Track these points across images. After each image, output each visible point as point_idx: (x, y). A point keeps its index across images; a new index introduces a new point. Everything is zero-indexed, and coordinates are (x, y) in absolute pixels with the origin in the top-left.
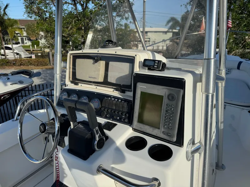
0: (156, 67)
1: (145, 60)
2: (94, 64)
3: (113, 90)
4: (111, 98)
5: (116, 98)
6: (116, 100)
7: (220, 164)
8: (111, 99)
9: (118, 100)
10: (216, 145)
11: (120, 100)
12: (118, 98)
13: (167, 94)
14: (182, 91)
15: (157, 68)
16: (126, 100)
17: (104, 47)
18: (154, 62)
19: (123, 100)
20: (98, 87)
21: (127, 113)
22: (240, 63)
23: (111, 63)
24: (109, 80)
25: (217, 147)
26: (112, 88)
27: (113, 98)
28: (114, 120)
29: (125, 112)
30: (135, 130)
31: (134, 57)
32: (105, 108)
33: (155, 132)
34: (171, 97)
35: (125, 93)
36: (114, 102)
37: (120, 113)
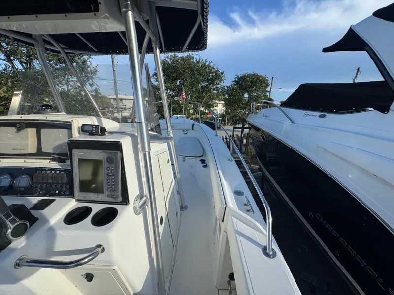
0: (94, 131)
1: (83, 125)
2: (16, 132)
3: (49, 160)
4: (46, 170)
5: (53, 170)
6: (53, 172)
7: (184, 206)
8: (46, 172)
9: (55, 172)
10: (177, 191)
11: (58, 172)
12: (55, 170)
13: (106, 157)
14: (119, 153)
15: (96, 132)
16: (65, 171)
17: (38, 112)
18: (91, 127)
19: (62, 171)
20: (27, 160)
21: (68, 184)
22: (193, 125)
23: (43, 131)
24: (44, 150)
25: (179, 193)
26: (48, 159)
27: (48, 170)
28: (51, 195)
29: (64, 184)
30: (79, 201)
31: (71, 123)
32: (38, 183)
33: (101, 197)
34: (110, 160)
35: (65, 162)
36: (50, 175)
37: (59, 186)
